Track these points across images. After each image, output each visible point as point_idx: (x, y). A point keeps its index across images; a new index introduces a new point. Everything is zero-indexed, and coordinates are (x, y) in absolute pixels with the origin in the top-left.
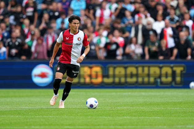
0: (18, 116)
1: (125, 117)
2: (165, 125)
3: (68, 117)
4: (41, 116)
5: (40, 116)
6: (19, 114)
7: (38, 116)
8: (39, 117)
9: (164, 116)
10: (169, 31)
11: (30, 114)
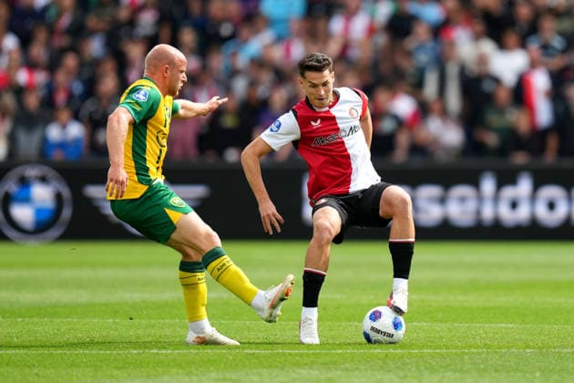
0: (111, 321)
1: (415, 324)
2: (528, 347)
3: (253, 322)
4: (177, 321)
5: (174, 318)
6: (115, 313)
7: (167, 321)
8: (172, 321)
9: (524, 321)
10: (540, 81)
11: (145, 312)
